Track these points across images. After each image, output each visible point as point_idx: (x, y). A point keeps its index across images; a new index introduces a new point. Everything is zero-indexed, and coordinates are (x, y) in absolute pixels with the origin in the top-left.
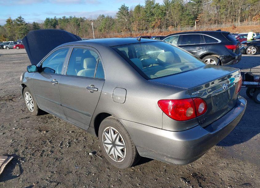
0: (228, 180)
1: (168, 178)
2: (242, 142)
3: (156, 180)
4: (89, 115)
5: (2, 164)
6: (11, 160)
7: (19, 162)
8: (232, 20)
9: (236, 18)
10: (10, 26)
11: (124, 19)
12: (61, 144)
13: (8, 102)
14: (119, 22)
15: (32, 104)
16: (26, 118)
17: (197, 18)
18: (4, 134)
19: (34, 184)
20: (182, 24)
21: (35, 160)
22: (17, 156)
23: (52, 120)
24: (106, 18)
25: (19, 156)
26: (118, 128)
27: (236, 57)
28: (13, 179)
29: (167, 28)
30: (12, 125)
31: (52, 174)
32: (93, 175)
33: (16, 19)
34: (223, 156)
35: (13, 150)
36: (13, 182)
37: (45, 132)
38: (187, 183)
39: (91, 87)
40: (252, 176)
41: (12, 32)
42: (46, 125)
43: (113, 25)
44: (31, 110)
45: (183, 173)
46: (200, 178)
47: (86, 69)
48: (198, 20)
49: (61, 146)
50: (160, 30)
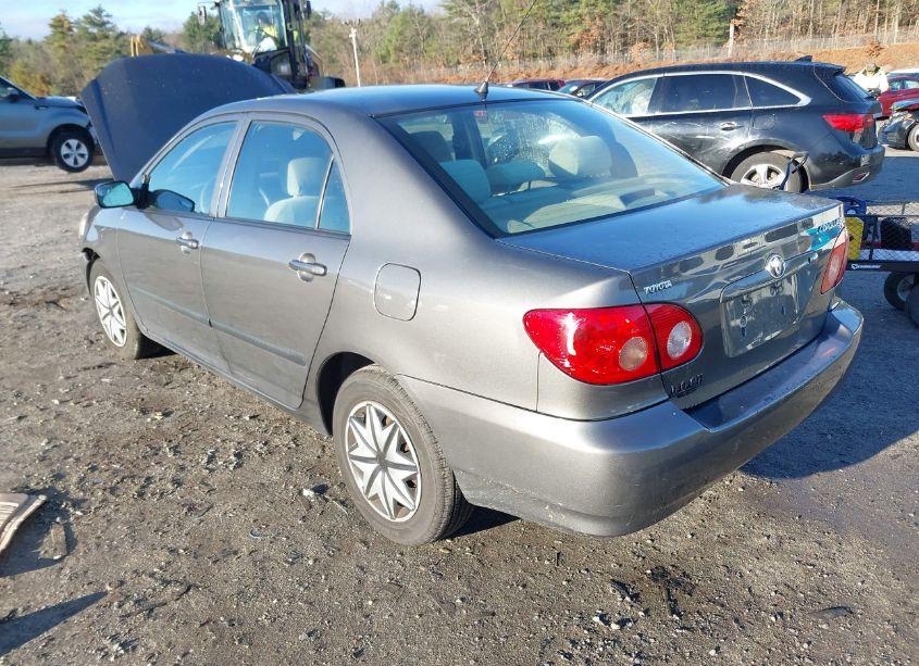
0: (773, 594)
1: (564, 583)
2: (844, 464)
3: (524, 586)
4: (299, 361)
5: (9, 520)
6: (40, 508)
7: (65, 514)
8: (871, 20)
9: (886, 10)
10: (63, 43)
11: (469, 16)
12: (211, 459)
13: (43, 312)
14: (451, 28)
15: (120, 319)
16: (100, 367)
17: (737, 11)
18: (20, 418)
19: (109, 588)
20: (681, 37)
21: (118, 510)
22: (59, 492)
23: (187, 374)
24: (405, 14)
25: (65, 496)
26: (395, 407)
27: (864, 160)
28: (42, 571)
29: (623, 52)
30: (50, 389)
31: (171, 558)
32: (311, 562)
33: (85, 17)
34: (767, 510)
35: (46, 475)
36: (39, 580)
37: (158, 416)
38: (628, 599)
39: (306, 261)
40: (863, 582)
41: (71, 64)
42: (166, 392)
43: (429, 40)
44: (116, 338)
45: (620, 565)
46: (678, 584)
47: (295, 197)
48: (739, 18)
49: (208, 462)
50: (597, 57)
